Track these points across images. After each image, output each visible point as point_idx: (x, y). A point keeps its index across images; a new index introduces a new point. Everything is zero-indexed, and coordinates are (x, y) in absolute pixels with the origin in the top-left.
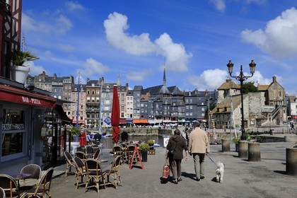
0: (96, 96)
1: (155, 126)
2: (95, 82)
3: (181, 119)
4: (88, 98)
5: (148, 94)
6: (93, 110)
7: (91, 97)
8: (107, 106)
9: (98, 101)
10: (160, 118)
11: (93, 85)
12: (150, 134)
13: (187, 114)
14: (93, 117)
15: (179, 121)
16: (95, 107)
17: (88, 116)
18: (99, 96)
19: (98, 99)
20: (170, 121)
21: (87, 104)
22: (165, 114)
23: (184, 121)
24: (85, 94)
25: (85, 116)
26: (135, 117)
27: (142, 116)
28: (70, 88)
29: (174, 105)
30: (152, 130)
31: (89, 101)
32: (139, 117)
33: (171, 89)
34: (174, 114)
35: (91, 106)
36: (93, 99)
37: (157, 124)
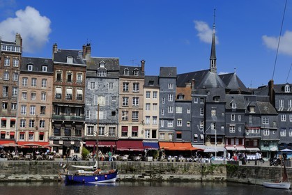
0: (75, 86)
1: (217, 159)
2: (74, 54)
3: (267, 144)
4: (59, 90)
5: (189, 85)
6: (68, 118)
7: (64, 87)
8: (99, 108)
9: (80, 97)
10: (219, 141)
11: (70, 61)
12: (209, 177)
13: (283, 134)
14: (68, 133)
15: (263, 148)
16: (73, 110)
17: (57, 132)
18: (83, 86)
19: (80, 92)
20: (242, 148)
21: (55, 105)
22: (232, 131)
23: (274, 148)
24: (50, 80)
25: (49, 132)
26: (162, 137)
27: (179, 136)
28: (16, 63)
29: (252, 111)
30: (212, 167)
31: (59, 96)
32: (171, 137)
33: (226, 78)
34: (251, 133)
35: (63, 109)
36: (69, 91)
37: (220, 154)
